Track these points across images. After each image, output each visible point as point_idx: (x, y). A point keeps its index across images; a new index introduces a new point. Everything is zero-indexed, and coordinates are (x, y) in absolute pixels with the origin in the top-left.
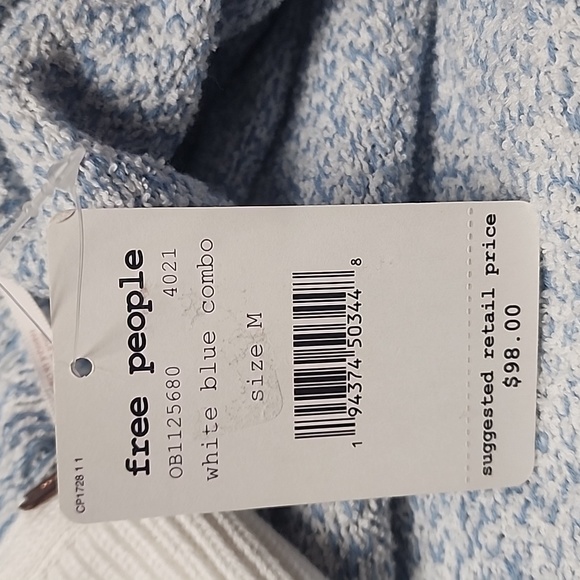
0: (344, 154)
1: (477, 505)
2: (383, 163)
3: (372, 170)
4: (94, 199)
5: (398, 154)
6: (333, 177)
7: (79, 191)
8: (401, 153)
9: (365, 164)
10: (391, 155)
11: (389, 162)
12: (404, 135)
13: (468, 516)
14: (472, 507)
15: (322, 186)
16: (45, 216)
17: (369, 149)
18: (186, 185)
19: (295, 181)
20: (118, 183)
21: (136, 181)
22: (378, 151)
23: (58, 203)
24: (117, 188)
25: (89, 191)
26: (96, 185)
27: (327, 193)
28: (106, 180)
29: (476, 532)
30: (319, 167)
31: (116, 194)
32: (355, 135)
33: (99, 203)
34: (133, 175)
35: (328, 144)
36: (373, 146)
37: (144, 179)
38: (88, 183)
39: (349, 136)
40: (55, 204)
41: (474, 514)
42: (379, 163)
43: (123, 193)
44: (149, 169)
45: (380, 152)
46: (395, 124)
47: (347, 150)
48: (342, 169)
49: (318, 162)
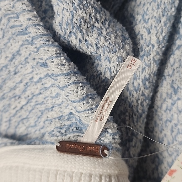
0: (154, 9)
1: (177, 128)
2: (167, 14)
3: (163, 16)
4: (76, 12)
5: (172, 13)
6: (149, 16)
7: (72, 9)
8: (173, 12)
9: (161, 13)
10: (170, 12)
11: (169, 14)
12: (175, 6)
13: (173, 131)
14: (175, 128)
15: (144, 18)
16: (58, 16)
17: (163, 8)
18: (105, 12)
19: (134, 15)
20: (85, 8)
21: (91, 8)
22: (166, 10)
23: (64, 12)
24: (84, 10)
25: (75, 9)
26: (78, 8)
27: (146, 20)
28: (81, 6)
29: (176, 136)
30: (144, 11)
31: (84, 12)
32: (159, 3)
33: (78, 14)
34: (90, 6)
35: (149, 4)
36: (165, 8)
37: (93, 8)
38: (75, 7)
39: (157, 3)
40: (62, 12)
41: (176, 131)
42: (166, 14)
43: (86, 12)
44: (95, 5)
45: (166, 11)
46: (173, 2)
47: (155, 8)
48: (153, 13)
49: (144, 10)
